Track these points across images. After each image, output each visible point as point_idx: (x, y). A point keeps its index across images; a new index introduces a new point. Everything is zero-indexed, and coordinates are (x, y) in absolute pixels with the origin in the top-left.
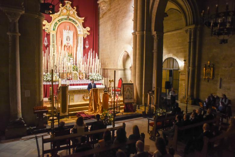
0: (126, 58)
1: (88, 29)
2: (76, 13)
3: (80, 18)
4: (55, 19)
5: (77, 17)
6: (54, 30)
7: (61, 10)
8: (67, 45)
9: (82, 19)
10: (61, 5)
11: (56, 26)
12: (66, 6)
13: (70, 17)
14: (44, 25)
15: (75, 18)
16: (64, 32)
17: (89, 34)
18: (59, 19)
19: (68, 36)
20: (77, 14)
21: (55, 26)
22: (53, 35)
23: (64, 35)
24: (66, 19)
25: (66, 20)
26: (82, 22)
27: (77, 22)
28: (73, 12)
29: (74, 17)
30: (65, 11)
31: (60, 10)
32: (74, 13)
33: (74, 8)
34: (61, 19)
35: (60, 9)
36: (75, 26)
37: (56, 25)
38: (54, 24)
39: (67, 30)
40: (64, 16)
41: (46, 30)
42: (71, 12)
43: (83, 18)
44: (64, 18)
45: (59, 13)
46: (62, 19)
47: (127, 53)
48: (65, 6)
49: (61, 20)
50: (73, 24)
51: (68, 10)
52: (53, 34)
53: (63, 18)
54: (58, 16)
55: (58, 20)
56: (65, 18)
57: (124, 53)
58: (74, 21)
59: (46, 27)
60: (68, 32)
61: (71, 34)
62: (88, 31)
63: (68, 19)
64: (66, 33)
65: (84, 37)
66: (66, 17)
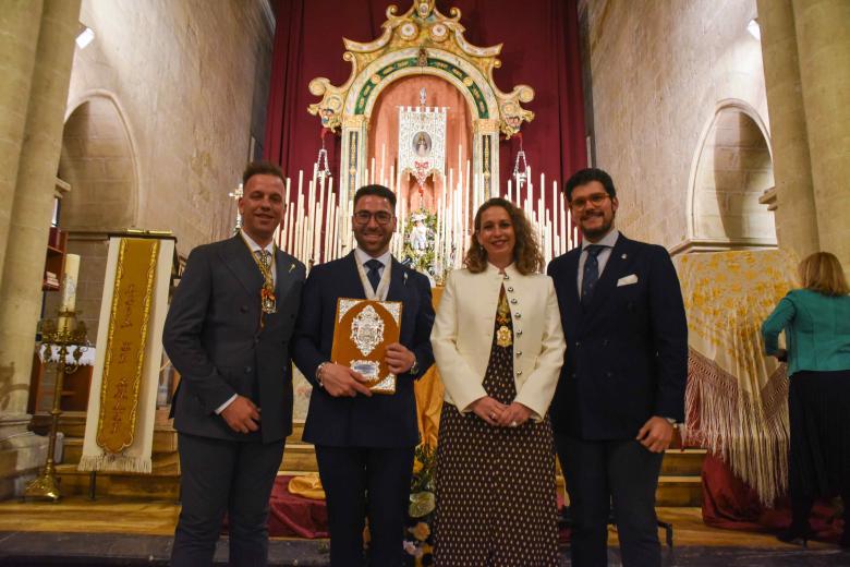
0: (736, 166)
1: (526, 93)
2: (459, 30)
3: (480, 52)
4: (364, 68)
5: (466, 47)
6: (357, 112)
7: (394, 30)
8: (415, 171)
9: (490, 55)
10: (391, 9)
11: (366, 97)
12: (416, 12)
13: (433, 54)
14: (318, 99)
15: (458, 52)
16: (401, 115)
17: (529, 116)
18: (383, 66)
19: (423, 134)
20: (465, 34)
21: (364, 96)
22: (351, 133)
23: (401, 129)
24: (413, 63)
25: (415, 65)
26: (492, 66)
27: (467, 67)
28: (446, 28)
29: (452, 49)
30: (408, 30)
31: (388, 31)
32: (451, 32)
33: (453, 12)
34: (392, 65)
35: (388, 27)
36: (459, 93)
37: (369, 94)
38: (357, 88)
39: (418, 108)
40: (407, 51)
41: (324, 117)
42: (439, 32)
43: (497, 50)
44: (404, 60)
45: (381, 42)
46: (395, 66)
47: (736, 110)
48: (411, 11)
49: (391, 69)
50: (449, 84)
51: (425, 25)
52: (354, 130)
53: (401, 61)
54: (379, 56)
55: (378, 69)
56: (410, 60)
57: (715, 127)
58: (450, 67)
59: (324, 105)
60: (423, 117)
61: (436, 123)
62: (523, 105)
63: (423, 59)
64: (410, 122)
65: (502, 135)
66: (413, 55)
